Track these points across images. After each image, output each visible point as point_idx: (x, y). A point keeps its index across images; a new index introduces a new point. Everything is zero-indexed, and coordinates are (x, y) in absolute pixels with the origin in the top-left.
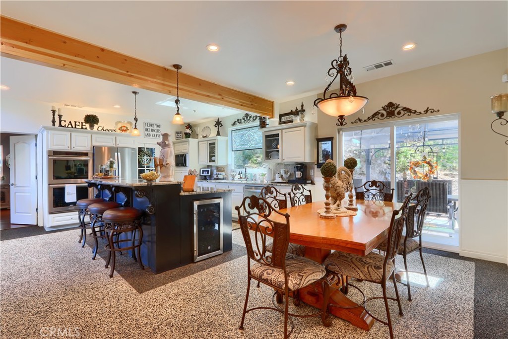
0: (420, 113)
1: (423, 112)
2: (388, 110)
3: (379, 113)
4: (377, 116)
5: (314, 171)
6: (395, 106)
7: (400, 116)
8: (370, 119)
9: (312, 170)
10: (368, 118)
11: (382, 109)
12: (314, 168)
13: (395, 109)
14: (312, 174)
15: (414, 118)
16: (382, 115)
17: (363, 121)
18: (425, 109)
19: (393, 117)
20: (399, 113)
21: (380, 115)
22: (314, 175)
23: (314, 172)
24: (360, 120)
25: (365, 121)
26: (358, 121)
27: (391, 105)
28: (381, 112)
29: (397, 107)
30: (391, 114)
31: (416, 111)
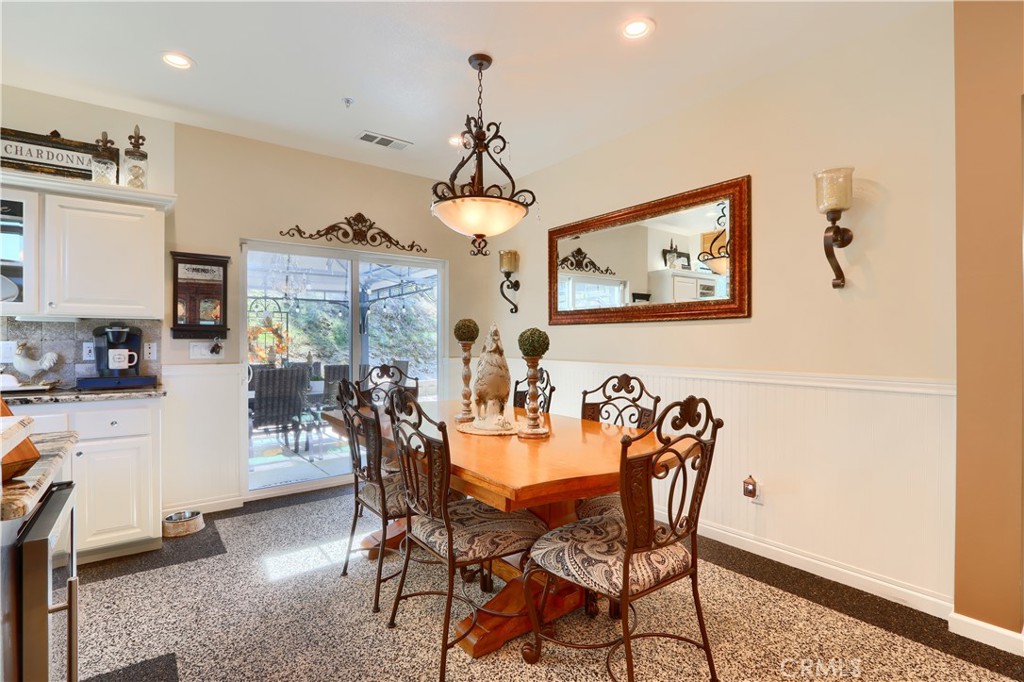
0: (403, 247)
1: (406, 247)
2: (355, 227)
3: (340, 228)
4: (335, 233)
5: (159, 346)
6: (368, 224)
7: (375, 244)
8: (321, 236)
9: (154, 345)
10: (318, 232)
11: (345, 221)
12: (158, 339)
13: (368, 230)
14: (154, 357)
15: (394, 253)
16: (346, 234)
17: (307, 235)
18: (410, 243)
19: (363, 242)
20: (373, 239)
21: (341, 232)
22: (159, 358)
23: (159, 351)
24: (300, 232)
25: (311, 236)
26: (296, 233)
27: (360, 218)
28: (342, 226)
29: (371, 227)
30: (360, 236)
31: (398, 242)
